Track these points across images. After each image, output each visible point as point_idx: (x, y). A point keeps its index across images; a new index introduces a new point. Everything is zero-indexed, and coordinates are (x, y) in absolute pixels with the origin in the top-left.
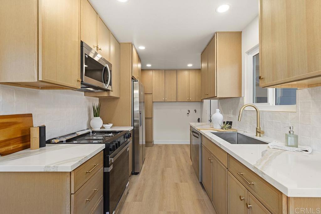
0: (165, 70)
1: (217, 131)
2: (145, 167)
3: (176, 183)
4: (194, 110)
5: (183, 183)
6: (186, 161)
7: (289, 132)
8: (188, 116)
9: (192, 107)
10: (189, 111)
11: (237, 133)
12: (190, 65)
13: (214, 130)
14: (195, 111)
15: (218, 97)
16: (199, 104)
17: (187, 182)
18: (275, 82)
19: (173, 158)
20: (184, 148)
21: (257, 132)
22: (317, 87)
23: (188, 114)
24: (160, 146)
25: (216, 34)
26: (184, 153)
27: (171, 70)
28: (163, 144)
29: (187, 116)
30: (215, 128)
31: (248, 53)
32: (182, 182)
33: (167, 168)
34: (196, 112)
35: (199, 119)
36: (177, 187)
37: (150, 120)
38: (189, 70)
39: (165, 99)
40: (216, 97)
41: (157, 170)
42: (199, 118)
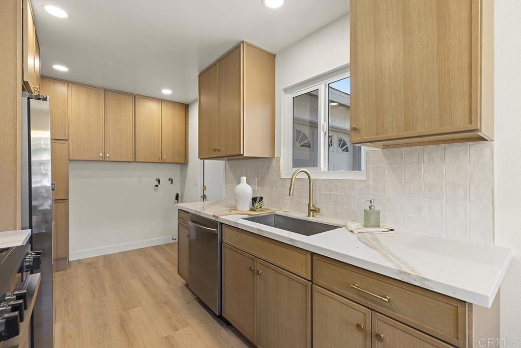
0: (106, 91)
1: (248, 215)
2: (63, 330)
3: (166, 337)
4: (168, 178)
5: (180, 331)
6: (168, 282)
7: (370, 207)
8: (156, 190)
9: (164, 173)
10: (159, 181)
11: (274, 215)
12: (167, 92)
13: (242, 214)
14: (171, 180)
15: (245, 155)
16: (178, 167)
17: (187, 325)
18: (380, 137)
19: (135, 284)
20: (150, 256)
21: (310, 210)
22: (393, 149)
23: (157, 186)
24: (89, 264)
25: (242, 44)
26: (155, 266)
27: (121, 93)
28: (97, 257)
29: (153, 191)
30: (239, 210)
31: (286, 90)
32: (177, 330)
33: (130, 311)
34: (172, 182)
35: (177, 196)
36: (173, 345)
37: (61, 205)
38: (162, 100)
39: (105, 154)
40: (243, 155)
41: (106, 325)
42: (178, 194)
